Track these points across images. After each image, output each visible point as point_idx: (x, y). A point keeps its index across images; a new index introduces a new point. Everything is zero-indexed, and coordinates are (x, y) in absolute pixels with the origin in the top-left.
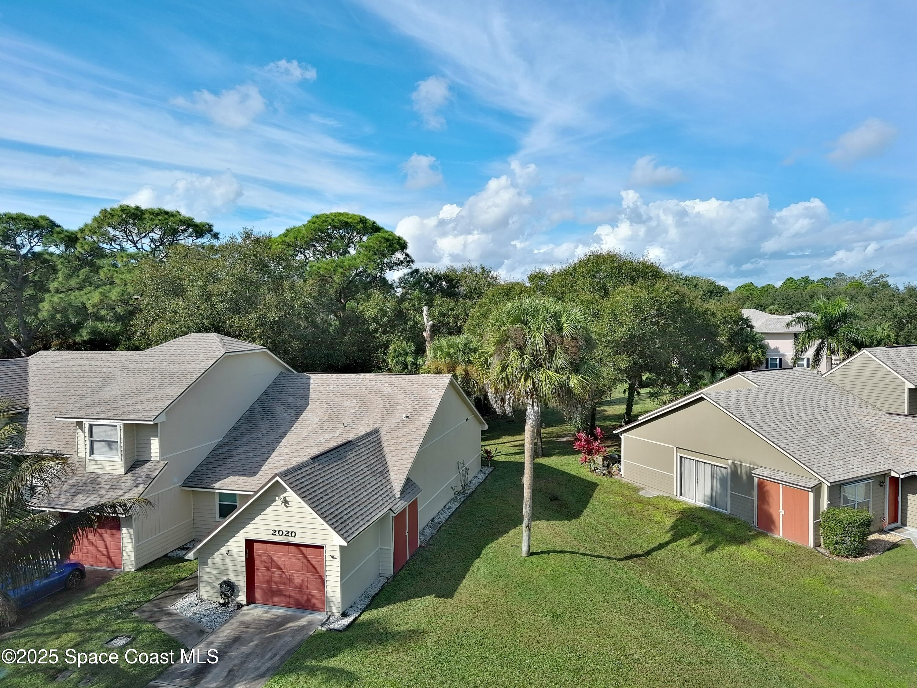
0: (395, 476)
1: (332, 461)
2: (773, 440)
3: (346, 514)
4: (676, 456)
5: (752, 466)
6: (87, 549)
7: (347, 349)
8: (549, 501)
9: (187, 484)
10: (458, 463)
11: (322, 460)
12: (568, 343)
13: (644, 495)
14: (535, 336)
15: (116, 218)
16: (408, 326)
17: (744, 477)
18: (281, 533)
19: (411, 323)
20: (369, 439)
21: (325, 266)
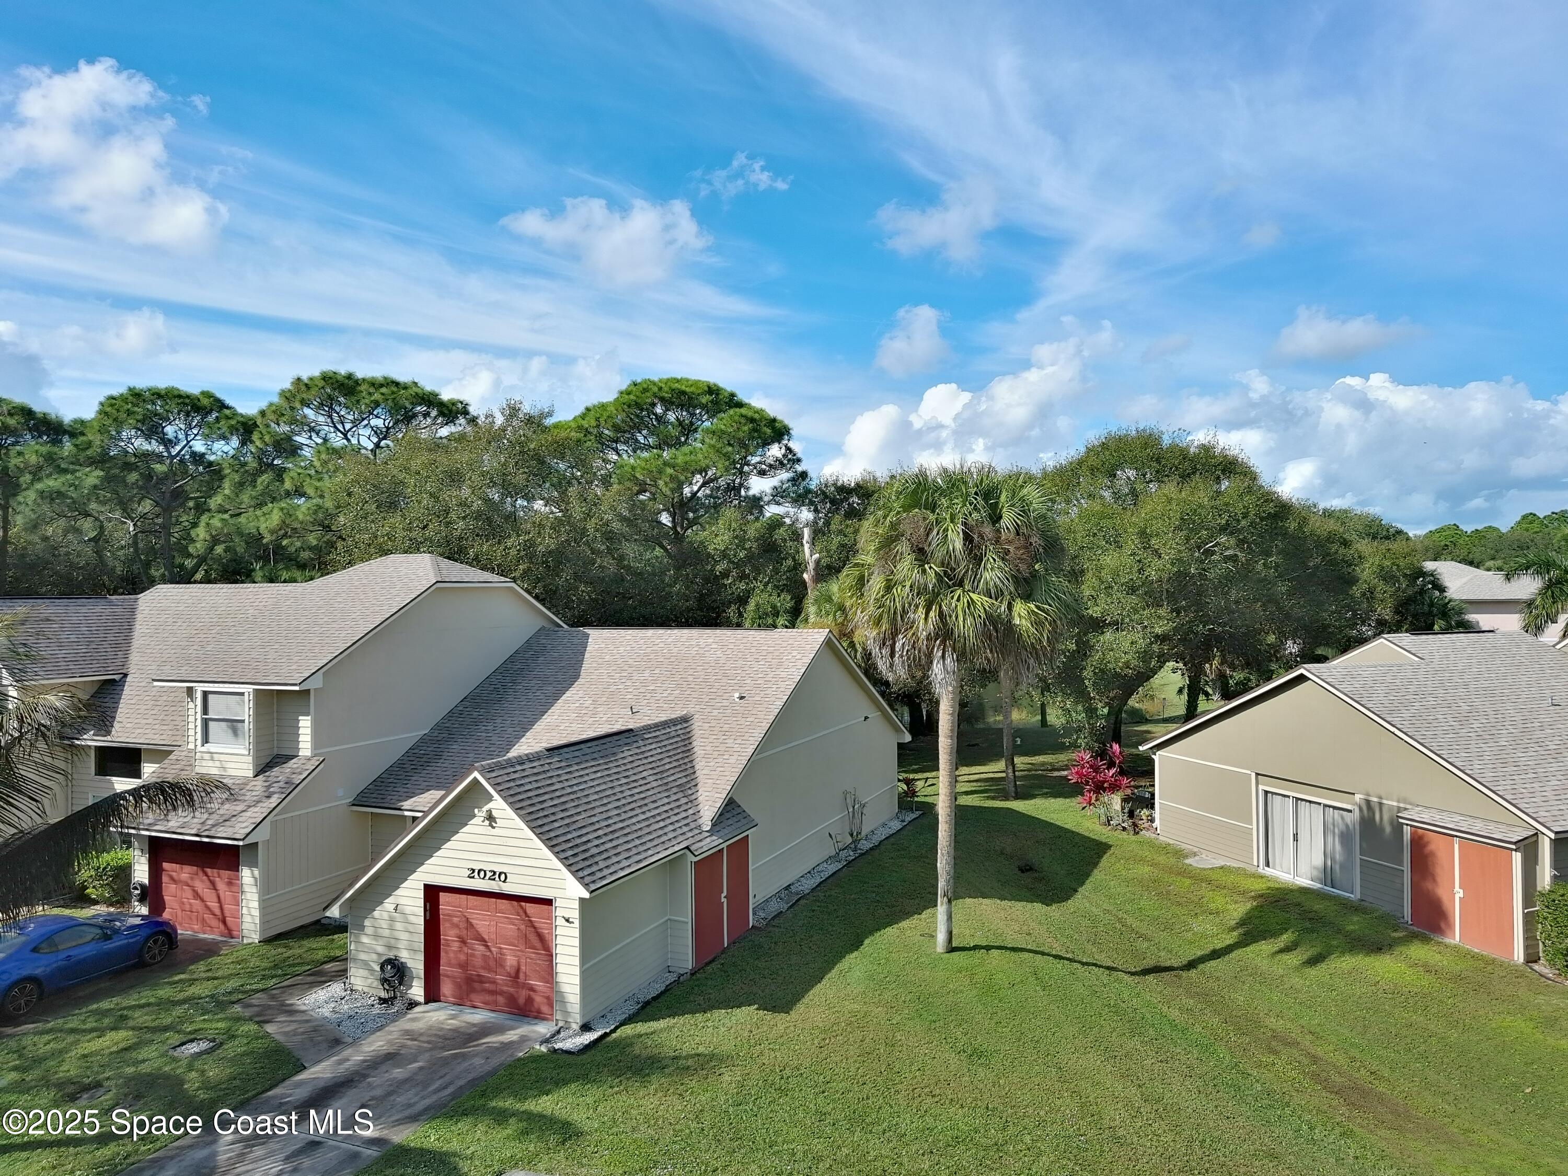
0: (707, 794)
1: (588, 757)
2: (1438, 752)
3: (597, 846)
4: (1255, 791)
5: (1402, 805)
6: (191, 904)
7: (676, 605)
8: (1019, 873)
9: (360, 801)
10: (845, 793)
11: (567, 753)
12: (1010, 542)
13: (1195, 865)
14: (946, 530)
15: (314, 391)
16: (784, 568)
17: (1388, 829)
18: (482, 874)
19: (790, 562)
20: (669, 730)
21: (643, 464)
